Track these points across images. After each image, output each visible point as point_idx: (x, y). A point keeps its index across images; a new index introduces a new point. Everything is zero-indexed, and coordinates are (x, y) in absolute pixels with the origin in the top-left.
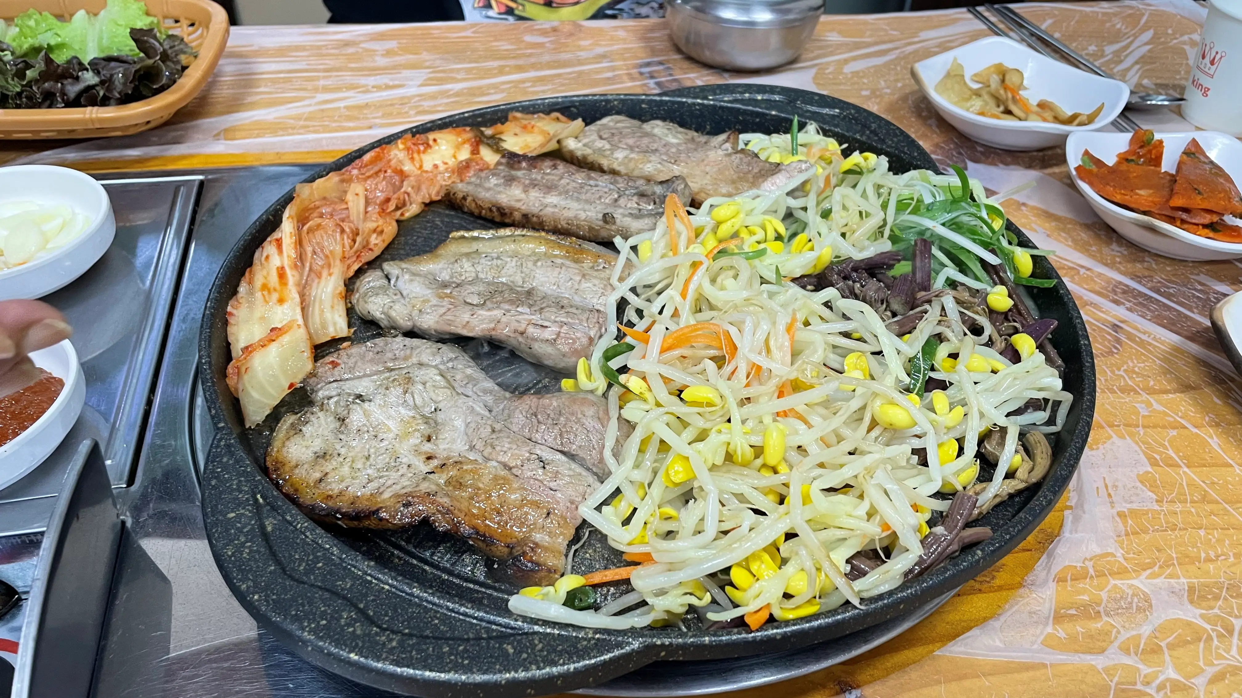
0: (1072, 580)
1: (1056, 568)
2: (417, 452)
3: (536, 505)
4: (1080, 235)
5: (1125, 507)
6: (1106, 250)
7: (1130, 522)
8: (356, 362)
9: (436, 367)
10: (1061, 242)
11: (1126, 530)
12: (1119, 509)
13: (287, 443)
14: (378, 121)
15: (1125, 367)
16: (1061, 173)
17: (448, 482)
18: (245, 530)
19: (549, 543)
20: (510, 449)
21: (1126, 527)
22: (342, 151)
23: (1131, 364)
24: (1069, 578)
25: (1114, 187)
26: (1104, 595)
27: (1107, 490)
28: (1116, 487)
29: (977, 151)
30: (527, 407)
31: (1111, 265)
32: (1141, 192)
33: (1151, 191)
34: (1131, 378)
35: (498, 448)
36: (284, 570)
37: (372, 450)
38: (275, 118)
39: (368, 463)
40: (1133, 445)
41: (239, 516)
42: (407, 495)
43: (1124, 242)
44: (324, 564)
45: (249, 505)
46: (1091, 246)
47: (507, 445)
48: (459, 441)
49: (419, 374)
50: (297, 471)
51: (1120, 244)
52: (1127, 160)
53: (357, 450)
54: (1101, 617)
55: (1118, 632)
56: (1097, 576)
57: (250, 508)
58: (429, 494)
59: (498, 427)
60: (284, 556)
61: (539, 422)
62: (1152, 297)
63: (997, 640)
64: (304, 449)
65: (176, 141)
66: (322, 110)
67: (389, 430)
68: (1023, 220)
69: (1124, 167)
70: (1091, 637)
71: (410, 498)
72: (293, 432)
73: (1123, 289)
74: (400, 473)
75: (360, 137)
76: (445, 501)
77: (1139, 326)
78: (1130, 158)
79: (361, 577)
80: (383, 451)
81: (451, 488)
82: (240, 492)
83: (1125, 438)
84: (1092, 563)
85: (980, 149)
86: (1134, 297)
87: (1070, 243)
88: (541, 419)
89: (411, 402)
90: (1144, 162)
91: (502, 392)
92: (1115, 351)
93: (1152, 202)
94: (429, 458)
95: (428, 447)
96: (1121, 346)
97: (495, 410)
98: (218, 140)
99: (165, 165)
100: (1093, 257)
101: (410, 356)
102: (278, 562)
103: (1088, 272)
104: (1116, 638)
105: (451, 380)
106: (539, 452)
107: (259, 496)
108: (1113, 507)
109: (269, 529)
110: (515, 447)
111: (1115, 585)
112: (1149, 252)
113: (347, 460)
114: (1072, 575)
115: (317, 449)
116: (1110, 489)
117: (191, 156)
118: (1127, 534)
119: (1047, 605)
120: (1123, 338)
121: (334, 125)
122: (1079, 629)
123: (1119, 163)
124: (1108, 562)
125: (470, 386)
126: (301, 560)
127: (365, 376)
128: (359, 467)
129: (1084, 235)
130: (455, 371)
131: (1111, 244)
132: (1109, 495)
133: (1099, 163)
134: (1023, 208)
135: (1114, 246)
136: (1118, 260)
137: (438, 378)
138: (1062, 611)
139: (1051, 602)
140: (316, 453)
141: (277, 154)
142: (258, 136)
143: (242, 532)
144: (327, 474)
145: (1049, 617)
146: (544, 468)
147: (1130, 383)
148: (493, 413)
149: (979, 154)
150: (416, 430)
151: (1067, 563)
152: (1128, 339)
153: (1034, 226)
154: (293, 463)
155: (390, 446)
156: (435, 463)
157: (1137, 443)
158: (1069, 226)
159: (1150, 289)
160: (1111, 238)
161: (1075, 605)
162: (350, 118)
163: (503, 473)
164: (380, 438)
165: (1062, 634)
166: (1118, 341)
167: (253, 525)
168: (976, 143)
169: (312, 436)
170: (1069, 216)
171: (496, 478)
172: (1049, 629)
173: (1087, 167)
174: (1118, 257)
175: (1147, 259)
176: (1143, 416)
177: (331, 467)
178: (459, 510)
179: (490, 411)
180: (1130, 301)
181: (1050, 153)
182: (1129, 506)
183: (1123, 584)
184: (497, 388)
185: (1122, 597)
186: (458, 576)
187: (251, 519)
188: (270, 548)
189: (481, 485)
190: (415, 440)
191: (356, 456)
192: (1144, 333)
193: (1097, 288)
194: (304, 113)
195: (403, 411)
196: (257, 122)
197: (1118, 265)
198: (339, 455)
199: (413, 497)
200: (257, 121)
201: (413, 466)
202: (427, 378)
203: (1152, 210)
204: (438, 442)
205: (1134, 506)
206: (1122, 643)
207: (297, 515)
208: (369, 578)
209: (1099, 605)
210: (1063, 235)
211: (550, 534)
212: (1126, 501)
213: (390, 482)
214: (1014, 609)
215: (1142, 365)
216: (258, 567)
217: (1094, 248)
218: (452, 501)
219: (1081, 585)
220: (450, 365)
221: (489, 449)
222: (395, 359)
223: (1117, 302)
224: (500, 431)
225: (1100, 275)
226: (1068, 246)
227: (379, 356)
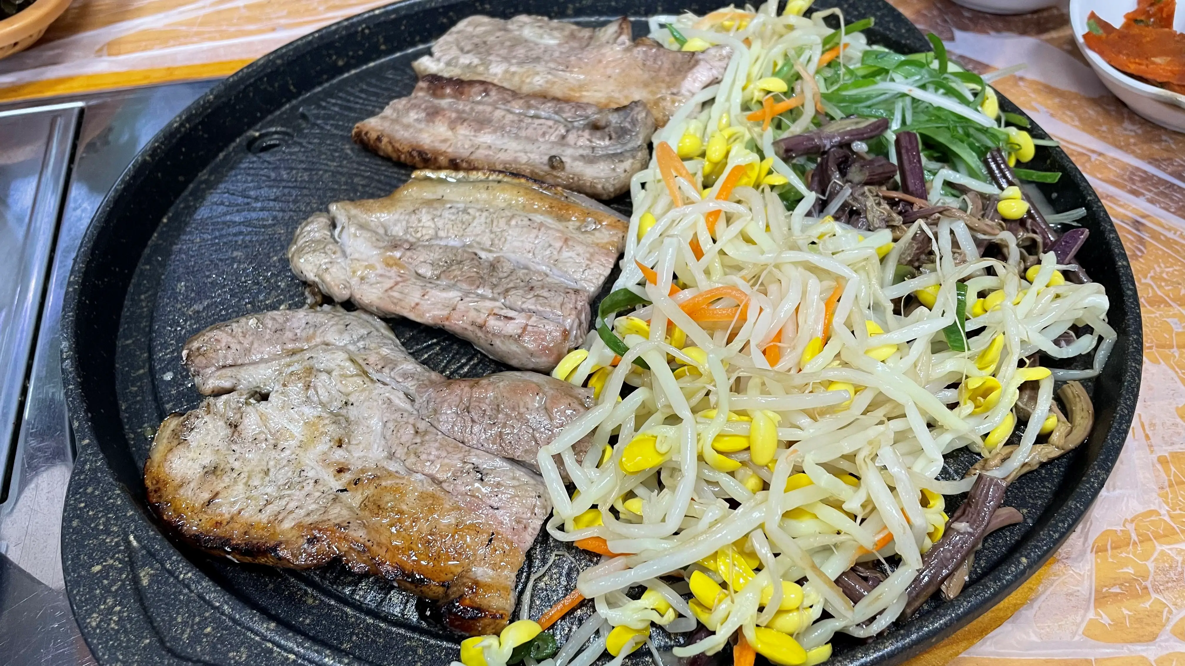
0: (1113, 548)
1: (1093, 536)
2: (325, 462)
3: (476, 529)
4: (1087, 112)
5: (1166, 450)
6: (1118, 130)
7: (1173, 469)
8: (252, 343)
9: (344, 349)
10: (1066, 122)
11: (1170, 480)
12: (1159, 454)
13: (170, 456)
14: (283, 21)
15: (1152, 274)
16: (1060, 38)
17: (364, 506)
18: (113, 589)
19: (493, 579)
20: (438, 457)
21: (1169, 476)
22: (242, 61)
23: (1158, 269)
24: (1109, 547)
25: (1128, 55)
26: (1151, 566)
27: (1144, 429)
28: (1154, 425)
29: (964, 17)
30: (458, 399)
31: (1125, 148)
32: (1158, 60)
33: (1169, 59)
34: (1160, 287)
35: (424, 457)
36: (162, 642)
37: (272, 463)
38: (166, 26)
39: (267, 479)
40: (1170, 372)
41: (107, 569)
42: (313, 526)
43: (1137, 118)
44: (213, 629)
45: (119, 552)
46: (1101, 125)
47: (434, 452)
48: (376, 446)
49: (323, 360)
50: (182, 491)
51: (1133, 122)
52: (1136, 21)
53: (253, 463)
54: (1149, 593)
55: (1170, 612)
56: (1141, 542)
57: (120, 556)
58: (339, 526)
59: (422, 426)
60: (163, 620)
61: (473, 421)
62: (1174, 185)
63: (1032, 634)
64: (190, 463)
65: (54, 62)
66: (219, 12)
67: (292, 436)
68: (1022, 99)
69: (1136, 30)
70: (1139, 621)
71: (315, 533)
72: (176, 442)
73: (1140, 176)
74: (304, 492)
75: (263, 42)
76: (359, 534)
77: (1163, 221)
78: (1139, 18)
79: (259, 644)
80: (285, 462)
81: (367, 513)
82: (108, 534)
83: (1160, 363)
84: (1133, 525)
85: (966, 14)
86: (1154, 185)
87: (1077, 123)
88: (476, 418)
89: (315, 399)
90: (1154, 22)
91: (427, 374)
92: (1139, 254)
93: (1171, 71)
94: (340, 471)
95: (339, 455)
96: (1145, 248)
97: (418, 400)
98: (101, 56)
99: (40, 92)
100: (1103, 138)
101: (313, 336)
102: (156, 632)
103: (1101, 158)
104: (1168, 619)
105: (363, 364)
106: (474, 460)
107: (131, 538)
108: (1152, 452)
109: (145, 582)
110: (444, 454)
111: (1163, 550)
112: (1165, 129)
113: (242, 475)
114: (1112, 542)
115: (206, 462)
116: (1146, 427)
117: (70, 78)
118: (1171, 485)
119: (1086, 583)
120: (1146, 236)
121: (233, 29)
122: (1126, 612)
123: (1127, 26)
124: (1152, 522)
125: (386, 370)
126: (185, 623)
127: (262, 360)
128: (256, 484)
129: (1091, 112)
130: (368, 352)
131: (1123, 122)
132: (1147, 437)
133: (1106, 26)
134: (1021, 83)
135: (1127, 124)
136: (1132, 140)
137: (348, 364)
138: (1104, 590)
139: (1091, 579)
140: (204, 467)
141: (169, 69)
142: (145, 49)
143: (109, 591)
144: (217, 494)
145: (1090, 598)
146: (482, 480)
147: (1159, 293)
148: (417, 405)
149: (967, 21)
150: (322, 433)
151: (1105, 527)
152: (1152, 237)
153: (1034, 104)
154: (178, 481)
155: (294, 456)
156: (347, 477)
157: (1174, 369)
158: (1075, 102)
159: (1171, 174)
160: (1122, 114)
161: (1118, 582)
162: (250, 20)
163: (431, 489)
164: (280, 447)
165: (1106, 620)
166: (1141, 241)
167: (123, 581)
168: (962, 7)
169: (198, 446)
170: (1073, 89)
171: (423, 497)
172: (1091, 615)
173: (1095, 33)
174: (1133, 137)
175: (1164, 137)
176: (1177, 334)
177: (223, 485)
178: (379, 544)
179: (413, 401)
180: (1150, 191)
181: (1045, 14)
182: (1170, 449)
183: (1171, 549)
184: (419, 369)
185: (1171, 567)
186: (385, 619)
187: (120, 571)
188: (145, 610)
189: (404, 507)
190: (323, 446)
191: (253, 471)
192: (1169, 229)
193: (1112, 177)
194: (197, 18)
195: (307, 410)
196: (145, 32)
197: (1132, 147)
198: (233, 470)
199: (320, 530)
200: (145, 30)
201: (321, 482)
202: (332, 365)
203: (1170, 80)
204: (350, 448)
205: (1177, 448)
206: (1175, 625)
207: (179, 562)
208: (270, 645)
209: (1145, 578)
210: (1069, 113)
211: (494, 566)
212: (1166, 443)
213: (292, 505)
214: (1048, 592)
215: (1170, 270)
216: (129, 640)
217: (1104, 128)
218: (369, 533)
219: (1124, 555)
220: (361, 344)
221: (412, 459)
222: (295, 340)
223: (1135, 193)
224: (426, 432)
225: (1114, 160)
226: (1075, 126)
227: (277, 335)
